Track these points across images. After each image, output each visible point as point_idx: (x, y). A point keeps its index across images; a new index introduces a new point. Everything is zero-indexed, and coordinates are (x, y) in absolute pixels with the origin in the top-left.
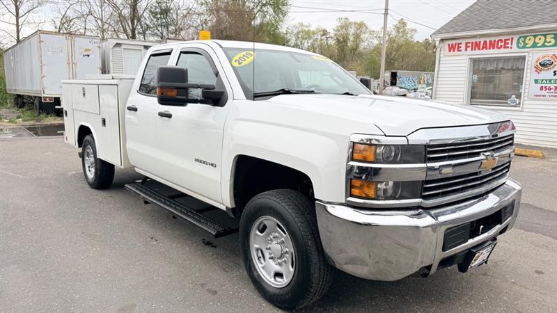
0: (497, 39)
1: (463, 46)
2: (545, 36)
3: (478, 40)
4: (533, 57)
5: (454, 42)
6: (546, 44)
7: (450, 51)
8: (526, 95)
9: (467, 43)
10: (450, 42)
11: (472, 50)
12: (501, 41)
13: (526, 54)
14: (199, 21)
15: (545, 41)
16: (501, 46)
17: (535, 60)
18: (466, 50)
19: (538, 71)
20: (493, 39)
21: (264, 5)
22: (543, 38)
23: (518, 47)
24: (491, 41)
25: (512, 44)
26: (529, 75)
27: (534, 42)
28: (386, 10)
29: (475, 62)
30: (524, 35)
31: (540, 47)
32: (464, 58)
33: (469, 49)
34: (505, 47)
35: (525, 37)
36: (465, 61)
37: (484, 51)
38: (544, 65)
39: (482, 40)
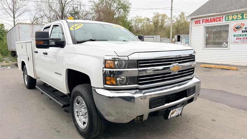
0: (216, 17)
1: (201, 21)
2: (237, 15)
3: (207, 18)
4: (232, 24)
5: (197, 20)
6: (238, 18)
7: (196, 24)
8: (230, 42)
9: (203, 20)
10: (196, 20)
11: (205, 23)
12: (218, 18)
13: (229, 23)
14: (91, 17)
15: (237, 17)
16: (218, 20)
17: (233, 27)
18: (203, 23)
19: (235, 31)
20: (214, 18)
21: (119, 9)
22: (236, 16)
23: (226, 21)
24: (213, 19)
25: (222, 19)
26: (231, 33)
27: (233, 18)
28: (172, 8)
29: (207, 28)
30: (228, 15)
31: (235, 20)
32: (202, 26)
33: (204, 22)
34: (220, 21)
35: (228, 16)
36: (202, 28)
37: (211, 23)
38: (237, 28)
39: (209, 18)
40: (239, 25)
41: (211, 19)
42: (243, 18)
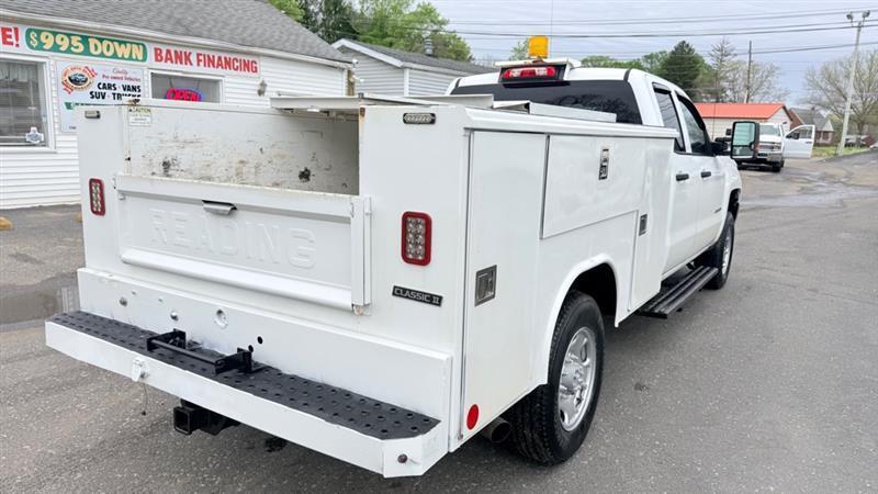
2: (69, 36)
6: (73, 49)
8: (56, 126)
13: (43, 60)
15: (71, 45)
17: (60, 73)
19: (69, 90)
22: (66, 39)
23: (30, 47)
25: (17, 39)
26: (56, 95)
27: (55, 43)
30: (35, 28)
31: (65, 52)
34: (6, 43)
35: (39, 32)
38: (75, 81)
40: (77, 72)
42: (87, 52)
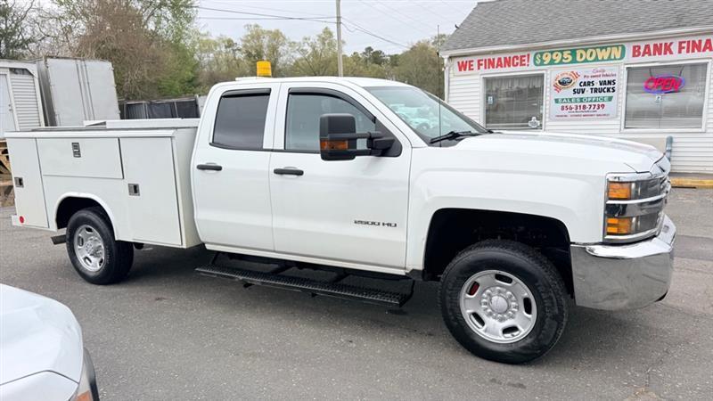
0: (512, 55)
1: (475, 64)
2: (562, 52)
3: (491, 57)
4: (552, 74)
5: (464, 60)
6: (564, 61)
7: (460, 70)
8: (547, 115)
9: (479, 61)
10: (460, 60)
11: (485, 68)
12: (517, 57)
13: (544, 72)
15: (563, 58)
16: (517, 64)
17: (553, 79)
18: (479, 68)
19: (558, 89)
20: (507, 56)
21: (159, 7)
22: (560, 54)
23: (536, 64)
24: (505, 58)
25: (528, 61)
26: (549, 94)
27: (552, 59)
28: (339, 18)
29: (488, 81)
30: (540, 52)
31: (558, 64)
32: (478, 77)
33: (482, 67)
34: (521, 65)
35: (542, 54)
36: (478, 81)
37: (500, 69)
38: (562, 83)
39: (496, 57)
40: (566, 76)
41: (499, 59)
42: (574, 61)
